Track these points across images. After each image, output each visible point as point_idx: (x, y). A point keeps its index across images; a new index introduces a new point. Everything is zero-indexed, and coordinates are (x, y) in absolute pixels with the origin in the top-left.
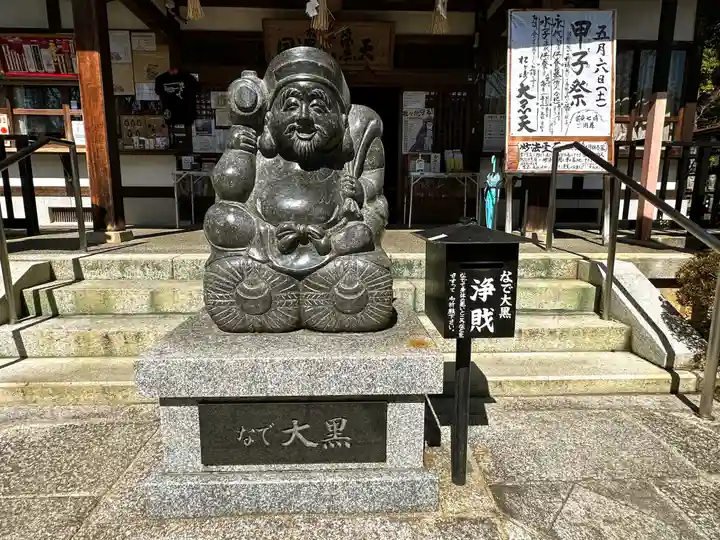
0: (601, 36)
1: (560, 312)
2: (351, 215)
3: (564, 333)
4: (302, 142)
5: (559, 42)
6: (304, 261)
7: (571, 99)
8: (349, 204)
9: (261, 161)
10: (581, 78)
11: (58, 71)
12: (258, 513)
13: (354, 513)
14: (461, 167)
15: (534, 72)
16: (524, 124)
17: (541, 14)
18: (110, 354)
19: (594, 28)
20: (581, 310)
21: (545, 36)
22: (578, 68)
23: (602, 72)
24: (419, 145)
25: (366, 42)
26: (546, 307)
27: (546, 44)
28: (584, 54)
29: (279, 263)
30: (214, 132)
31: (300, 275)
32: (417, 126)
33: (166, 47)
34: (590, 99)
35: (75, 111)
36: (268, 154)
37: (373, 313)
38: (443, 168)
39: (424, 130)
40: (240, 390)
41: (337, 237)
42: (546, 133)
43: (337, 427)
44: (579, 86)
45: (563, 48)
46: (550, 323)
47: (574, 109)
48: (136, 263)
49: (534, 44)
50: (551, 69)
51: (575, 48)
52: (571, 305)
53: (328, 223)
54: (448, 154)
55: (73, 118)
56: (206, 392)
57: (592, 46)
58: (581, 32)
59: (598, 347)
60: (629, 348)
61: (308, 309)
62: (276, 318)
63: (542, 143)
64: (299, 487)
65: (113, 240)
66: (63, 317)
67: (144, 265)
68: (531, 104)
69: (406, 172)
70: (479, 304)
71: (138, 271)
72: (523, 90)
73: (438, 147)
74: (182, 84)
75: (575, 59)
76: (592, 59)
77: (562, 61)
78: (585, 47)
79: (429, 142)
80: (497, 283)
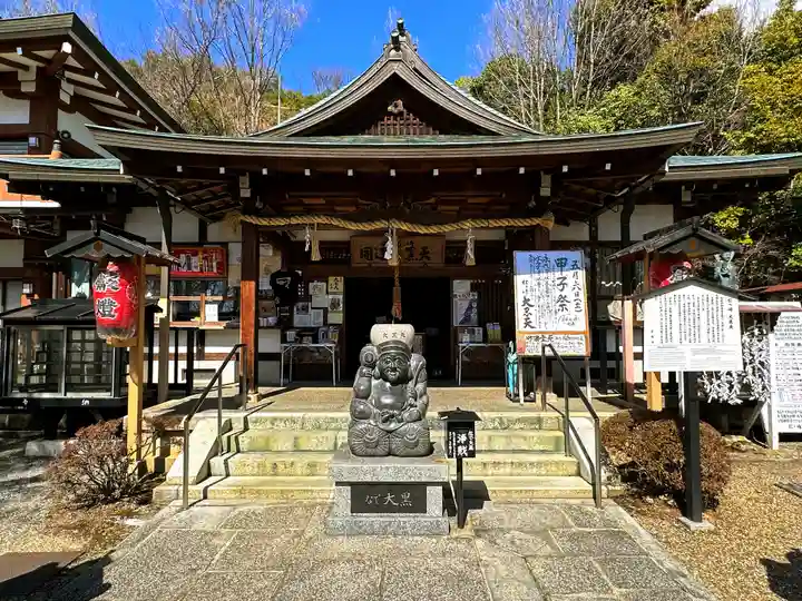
0: (575, 266)
1: (543, 451)
2: (412, 406)
3: (539, 464)
4: (392, 375)
5: (547, 271)
6: (392, 426)
7: (558, 307)
8: (411, 401)
9: (374, 382)
10: (563, 294)
11: (201, 271)
12: (373, 534)
13: (413, 535)
14: (499, 338)
15: (532, 290)
16: (527, 324)
17: (535, 254)
18: (276, 475)
19: (570, 263)
20: (557, 450)
21: (537, 267)
22: (561, 287)
23: (577, 290)
24: (467, 319)
25: (424, 248)
26: (535, 448)
27: (539, 272)
28: (565, 278)
29: (382, 427)
30: (311, 312)
31: (390, 432)
32: (465, 305)
33: (280, 253)
34: (571, 306)
35: (209, 298)
36: (377, 378)
37: (421, 449)
38: (485, 339)
39: (470, 308)
40: (368, 479)
41: (406, 415)
42: (543, 329)
43: (406, 496)
44: (562, 298)
45: (550, 275)
46: (534, 458)
47: (560, 313)
48: (281, 419)
49: (531, 272)
50: (543, 288)
51: (558, 274)
52: (551, 447)
53: (403, 410)
54: (489, 326)
55: (207, 302)
56: (354, 479)
57: (569, 274)
58: (561, 264)
59: (561, 473)
60: (579, 474)
61: (394, 446)
62: (380, 450)
63: (540, 336)
64: (390, 522)
65: (252, 400)
66: (243, 452)
67: (285, 420)
68: (531, 310)
69: (456, 341)
70: (461, 444)
71: (283, 424)
72: (526, 301)
73: (482, 323)
74: (289, 279)
75: (558, 282)
76: (570, 281)
77: (550, 282)
78: (564, 274)
79: (474, 316)
80: (467, 436)
